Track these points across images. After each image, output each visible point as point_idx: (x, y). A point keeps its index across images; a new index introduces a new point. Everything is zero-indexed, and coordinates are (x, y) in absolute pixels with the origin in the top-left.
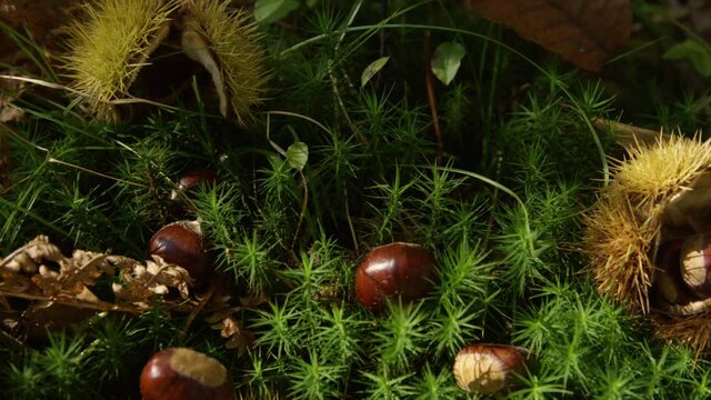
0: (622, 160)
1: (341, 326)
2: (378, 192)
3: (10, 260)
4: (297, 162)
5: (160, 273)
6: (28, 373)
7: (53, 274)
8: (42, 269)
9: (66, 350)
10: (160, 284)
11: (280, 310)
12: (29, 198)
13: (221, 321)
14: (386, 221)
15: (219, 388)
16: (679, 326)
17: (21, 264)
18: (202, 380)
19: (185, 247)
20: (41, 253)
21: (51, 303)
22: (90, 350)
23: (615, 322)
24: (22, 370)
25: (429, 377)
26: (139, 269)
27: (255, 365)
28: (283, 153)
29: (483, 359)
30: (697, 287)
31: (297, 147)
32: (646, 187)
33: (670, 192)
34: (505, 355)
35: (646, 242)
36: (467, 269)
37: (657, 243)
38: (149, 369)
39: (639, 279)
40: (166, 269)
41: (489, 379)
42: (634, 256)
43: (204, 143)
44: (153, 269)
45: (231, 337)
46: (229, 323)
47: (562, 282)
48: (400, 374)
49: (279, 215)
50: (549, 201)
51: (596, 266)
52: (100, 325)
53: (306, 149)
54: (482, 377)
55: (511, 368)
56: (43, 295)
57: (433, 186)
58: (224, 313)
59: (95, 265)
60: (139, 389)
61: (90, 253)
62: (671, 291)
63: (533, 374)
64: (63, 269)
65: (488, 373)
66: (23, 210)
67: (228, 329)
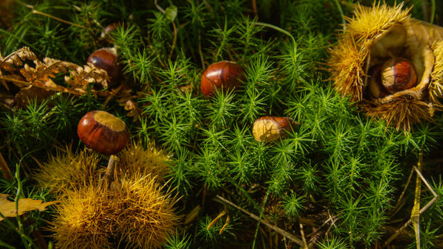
0: (352, 18)
1: (190, 102)
2: (215, 33)
3: (8, 59)
4: (170, 16)
5: (91, 72)
6: (16, 120)
7: (32, 69)
8: (26, 66)
9: (37, 108)
10: (91, 77)
11: (156, 94)
12: (22, 31)
13: (125, 102)
14: (219, 50)
15: (120, 132)
16: (379, 109)
17: (14, 60)
18: (112, 128)
19: (107, 61)
20: (25, 55)
21: (31, 86)
22: (51, 113)
23: (343, 105)
24: (12, 118)
25: (237, 130)
26: (80, 69)
27: (143, 125)
28: (163, 12)
29: (268, 122)
30: (390, 87)
31: (172, 8)
32: (363, 31)
33: (376, 33)
34: (281, 120)
35: (362, 60)
36: (260, 72)
37: (368, 62)
38: (83, 120)
39: (357, 82)
40: (95, 70)
41: (271, 133)
42: (355, 69)
43: (120, 8)
44: (87, 69)
45: (130, 110)
46: (130, 103)
47: (315, 83)
48: (221, 130)
49: (159, 45)
50: (310, 41)
51: (335, 76)
52: (57, 99)
53: (176, 9)
54: (267, 133)
55: (283, 127)
56: (26, 81)
57: (246, 31)
58: (127, 98)
59: (55, 66)
60: (77, 131)
61: (53, 60)
62: (376, 90)
63: (295, 132)
64: (37, 67)
65: (270, 130)
66: (18, 38)
67: (129, 106)
